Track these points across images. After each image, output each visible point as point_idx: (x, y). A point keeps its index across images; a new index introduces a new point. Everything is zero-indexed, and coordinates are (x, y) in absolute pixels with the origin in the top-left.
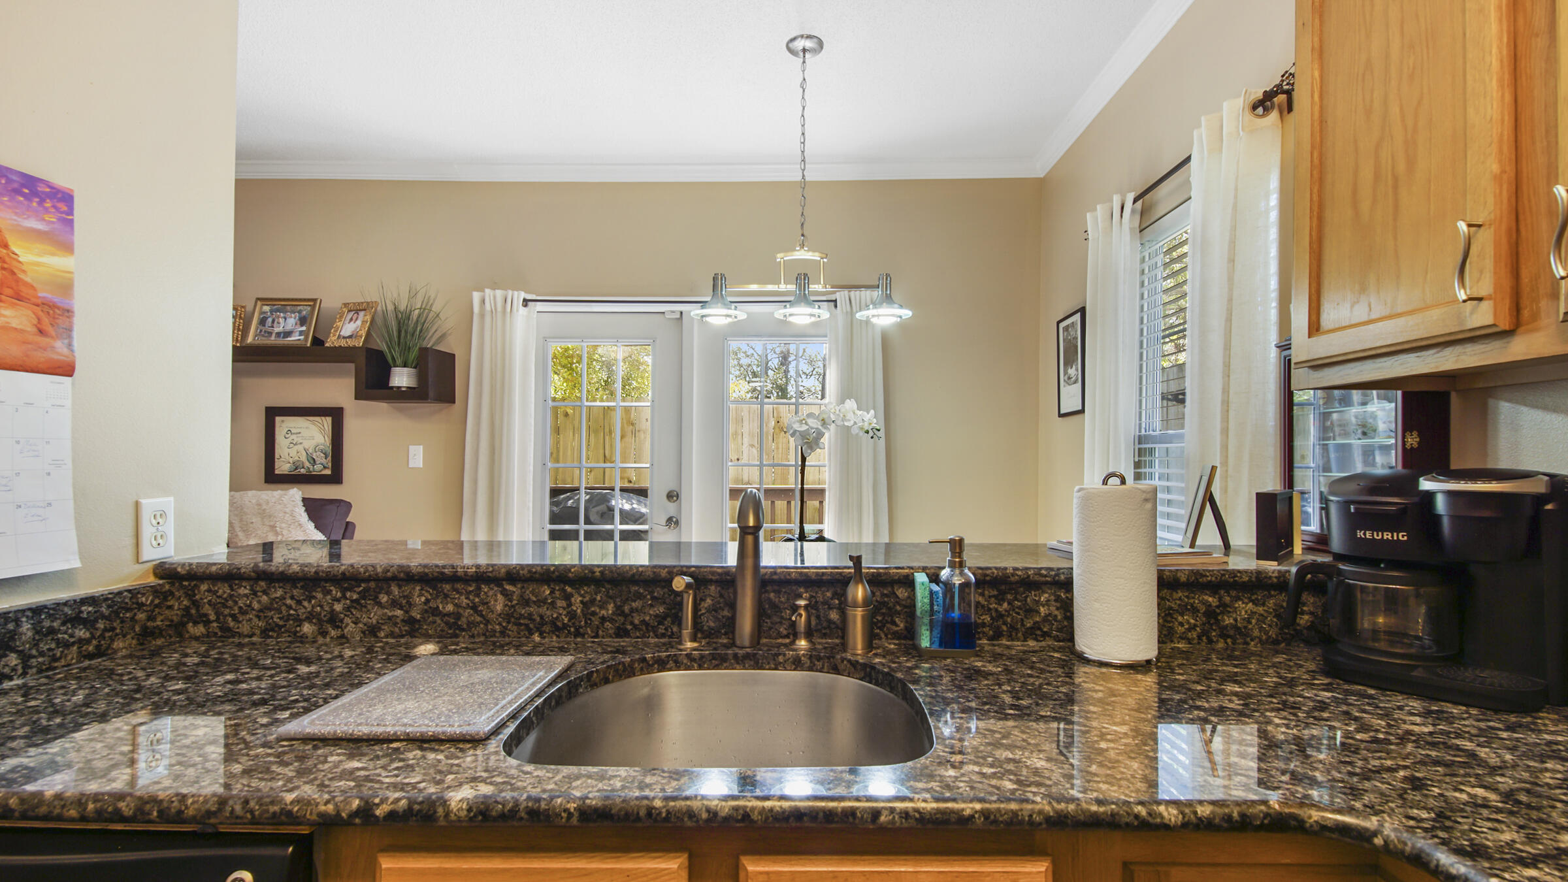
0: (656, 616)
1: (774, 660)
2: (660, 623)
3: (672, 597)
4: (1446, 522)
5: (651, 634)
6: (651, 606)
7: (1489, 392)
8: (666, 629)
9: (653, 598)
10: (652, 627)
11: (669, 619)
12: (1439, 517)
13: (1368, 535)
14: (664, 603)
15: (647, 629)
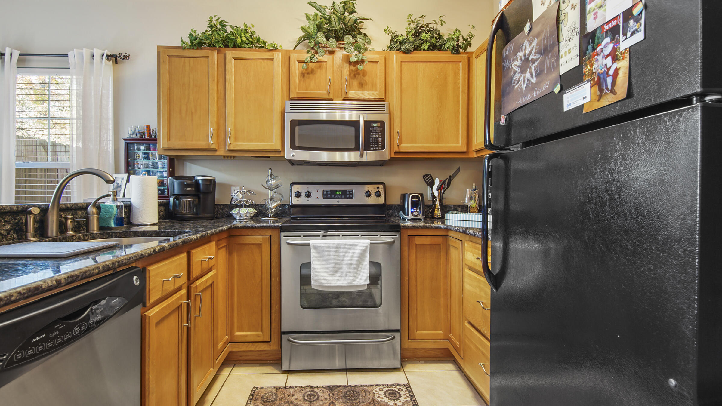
0: (7, 230)
1: (72, 238)
2: (8, 233)
3: (13, 220)
4: (201, 186)
5: (4, 239)
6: (4, 225)
7: (185, 160)
8: (11, 236)
9: (5, 221)
10: (5, 236)
11: (12, 231)
12: (200, 184)
13: (187, 189)
14: (10, 223)
15: (2, 237)
